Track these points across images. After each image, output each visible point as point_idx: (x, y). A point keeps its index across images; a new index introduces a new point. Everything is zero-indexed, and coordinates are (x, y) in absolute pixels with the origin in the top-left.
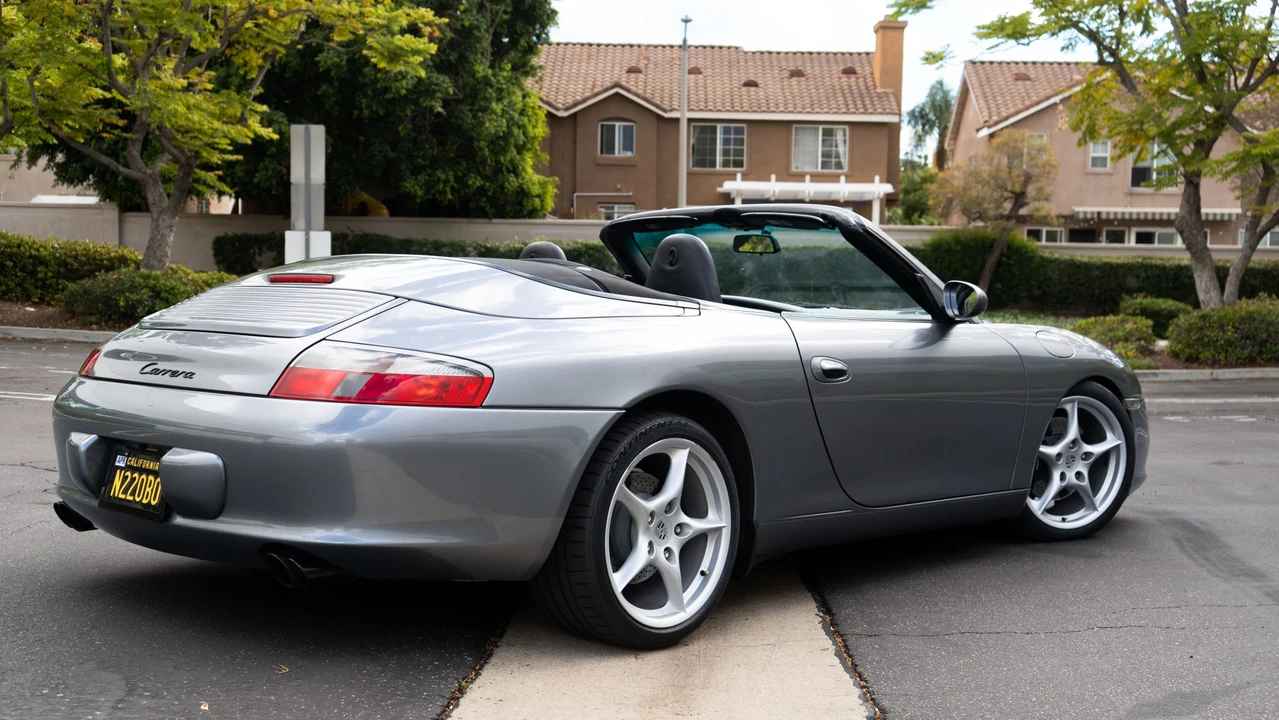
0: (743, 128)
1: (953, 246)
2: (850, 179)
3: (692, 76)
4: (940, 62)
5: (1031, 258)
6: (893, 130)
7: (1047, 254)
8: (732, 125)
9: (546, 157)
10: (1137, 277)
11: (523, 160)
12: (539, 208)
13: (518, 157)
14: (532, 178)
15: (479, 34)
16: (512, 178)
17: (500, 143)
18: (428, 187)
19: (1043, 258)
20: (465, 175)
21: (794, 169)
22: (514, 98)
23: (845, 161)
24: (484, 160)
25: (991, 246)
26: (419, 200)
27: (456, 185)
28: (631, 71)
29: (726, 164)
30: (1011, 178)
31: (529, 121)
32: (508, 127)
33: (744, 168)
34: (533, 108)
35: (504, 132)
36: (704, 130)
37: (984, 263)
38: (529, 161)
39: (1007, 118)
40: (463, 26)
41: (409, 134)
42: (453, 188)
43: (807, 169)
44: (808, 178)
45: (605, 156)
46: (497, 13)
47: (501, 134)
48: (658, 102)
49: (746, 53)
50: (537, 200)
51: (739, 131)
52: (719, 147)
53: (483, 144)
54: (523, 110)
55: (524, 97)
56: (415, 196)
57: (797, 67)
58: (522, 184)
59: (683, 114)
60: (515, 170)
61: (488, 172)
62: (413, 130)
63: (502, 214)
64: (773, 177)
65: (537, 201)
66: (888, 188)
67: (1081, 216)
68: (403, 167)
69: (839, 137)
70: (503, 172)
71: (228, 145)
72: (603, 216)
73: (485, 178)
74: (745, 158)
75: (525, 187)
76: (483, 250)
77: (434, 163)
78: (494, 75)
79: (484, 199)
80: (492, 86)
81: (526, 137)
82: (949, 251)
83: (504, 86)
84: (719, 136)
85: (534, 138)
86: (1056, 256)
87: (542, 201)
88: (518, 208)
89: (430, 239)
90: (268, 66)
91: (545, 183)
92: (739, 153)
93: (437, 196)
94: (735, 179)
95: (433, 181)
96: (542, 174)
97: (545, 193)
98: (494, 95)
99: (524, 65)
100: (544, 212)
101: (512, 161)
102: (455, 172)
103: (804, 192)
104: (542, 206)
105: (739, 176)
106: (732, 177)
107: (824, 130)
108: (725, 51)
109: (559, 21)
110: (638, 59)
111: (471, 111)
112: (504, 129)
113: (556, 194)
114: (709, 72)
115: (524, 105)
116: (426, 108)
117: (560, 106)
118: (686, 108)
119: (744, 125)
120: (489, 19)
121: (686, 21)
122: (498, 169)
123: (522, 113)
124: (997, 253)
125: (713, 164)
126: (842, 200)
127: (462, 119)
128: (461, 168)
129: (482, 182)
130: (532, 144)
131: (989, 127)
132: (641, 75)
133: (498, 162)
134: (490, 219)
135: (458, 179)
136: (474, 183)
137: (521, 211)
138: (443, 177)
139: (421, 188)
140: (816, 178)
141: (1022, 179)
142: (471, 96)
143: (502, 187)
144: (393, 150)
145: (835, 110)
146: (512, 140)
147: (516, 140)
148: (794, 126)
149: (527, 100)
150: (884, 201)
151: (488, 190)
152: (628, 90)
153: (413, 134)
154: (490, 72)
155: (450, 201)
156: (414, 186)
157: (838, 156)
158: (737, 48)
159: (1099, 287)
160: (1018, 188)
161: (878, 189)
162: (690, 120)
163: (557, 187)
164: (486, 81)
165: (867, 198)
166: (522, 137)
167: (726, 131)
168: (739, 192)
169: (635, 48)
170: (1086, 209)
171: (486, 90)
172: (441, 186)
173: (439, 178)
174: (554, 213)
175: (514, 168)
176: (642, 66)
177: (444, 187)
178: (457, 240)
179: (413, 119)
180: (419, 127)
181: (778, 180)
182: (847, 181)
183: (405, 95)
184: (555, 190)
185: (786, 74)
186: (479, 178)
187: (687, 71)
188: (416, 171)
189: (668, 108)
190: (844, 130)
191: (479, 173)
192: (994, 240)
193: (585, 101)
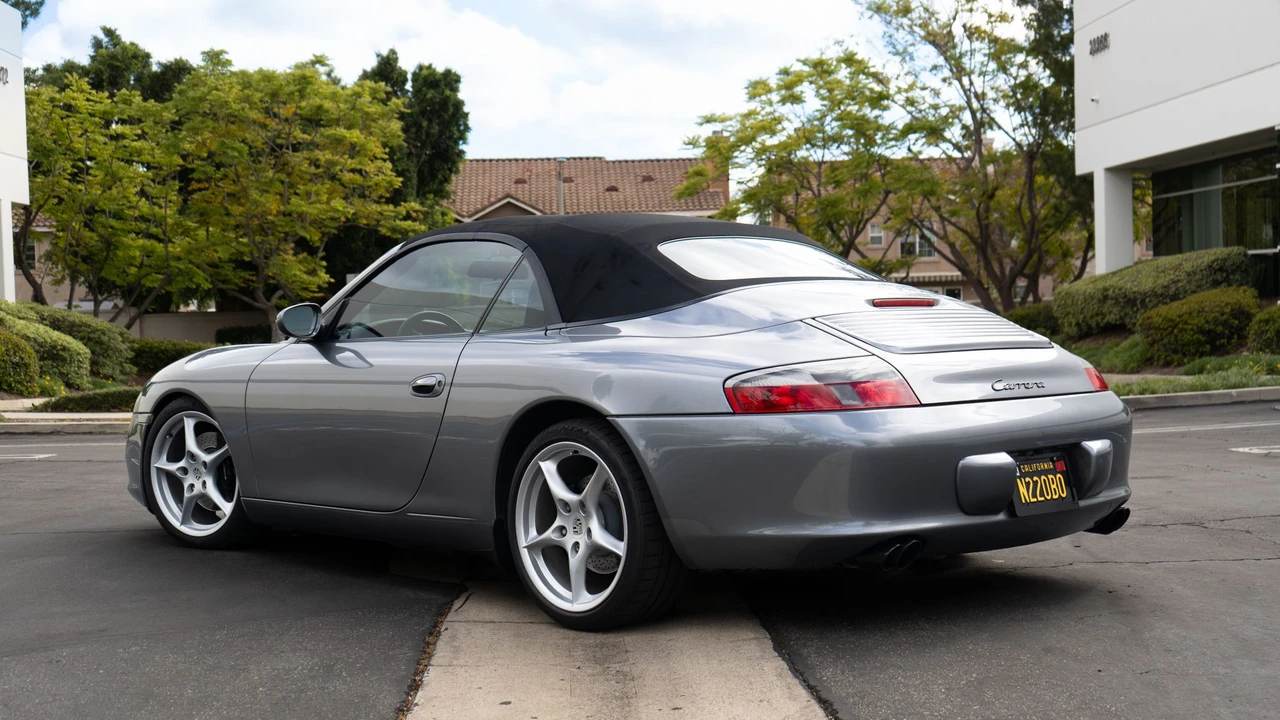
3: (566, 184)
28: (518, 182)
48: (541, 208)
49: (607, 162)
57: (648, 171)
99: (442, 191)
108: (591, 161)
110: (524, 169)
114: (580, 180)
117: (465, 214)
118: (563, 210)
132: (526, 185)
152: (518, 200)
158: (600, 158)
169: (520, 162)
176: (526, 177)
185: (640, 179)
187: (562, 180)
189: (547, 211)
193: (483, 209)
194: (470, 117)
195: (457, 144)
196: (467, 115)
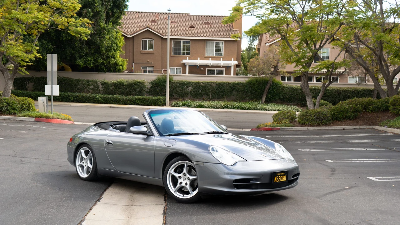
1: (255, 83)
2: (224, 59)
3: (173, 24)
5: (280, 87)
6: (238, 43)
7: (285, 85)
8: (186, 41)
9: (124, 52)
10: (313, 93)
11: (116, 53)
12: (121, 69)
13: (114, 53)
14: (119, 59)
15: (101, 13)
16: (113, 59)
17: (109, 49)
18: (85, 62)
19: (283, 86)
20: (97, 59)
21: (206, 56)
22: (113, 33)
23: (223, 53)
24: (103, 54)
25: (267, 83)
26: (81, 67)
27: (94, 62)
28: (152, 22)
29: (184, 53)
30: (273, 61)
31: (118, 41)
32: (111, 44)
33: (190, 55)
34: (120, 36)
35: (110, 45)
36: (177, 42)
37: (265, 88)
38: (118, 54)
39: (275, 40)
40: (97, 11)
41: (79, 45)
42: (93, 63)
43: (211, 55)
44: (210, 59)
45: (143, 50)
46: (108, 6)
48: (161, 33)
49: (191, 16)
50: (121, 66)
51: (188, 43)
52: (181, 48)
53: (103, 49)
54: (116, 37)
55: (117, 32)
56: (80, 65)
57: (207, 21)
58: (116, 61)
59: (168, 37)
60: (113, 57)
61: (105, 57)
62: (80, 44)
63: (109, 71)
64: (199, 58)
66: (236, 62)
68: (77, 56)
69: (221, 45)
70: (110, 58)
72: (143, 72)
73: (103, 59)
74: (190, 52)
76: (103, 83)
77: (87, 55)
78: (107, 26)
79: (103, 66)
80: (106, 30)
82: (254, 84)
83: (110, 30)
84: (182, 44)
85: (120, 46)
86: (288, 86)
87: (122, 67)
88: (115, 69)
89: (86, 79)
91: (123, 61)
92: (188, 50)
93: (88, 65)
95: (86, 60)
96: (123, 58)
97: (123, 64)
98: (107, 33)
99: (117, 22)
100: (123, 70)
102: (94, 57)
104: (123, 68)
105: (188, 58)
106: (185, 58)
107: (216, 43)
108: (184, 15)
110: (155, 17)
111: (99, 38)
113: (127, 64)
114: (179, 23)
117: (129, 34)
118: (170, 35)
119: (190, 41)
120: (105, 8)
121: (169, 10)
122: (108, 57)
124: (269, 85)
125: (179, 54)
126: (221, 66)
127: (96, 40)
128: (96, 56)
129: (103, 61)
130: (119, 48)
131: (269, 43)
132: (156, 23)
133: (108, 54)
134: (105, 72)
135: (95, 60)
136: (100, 61)
137: (116, 70)
138: (90, 59)
139: (83, 63)
140: (213, 58)
141: (277, 61)
142: (99, 33)
143: (109, 62)
144: (73, 50)
145: (219, 36)
146: (113, 48)
148: (206, 41)
149: (118, 34)
150: (235, 66)
151: (105, 63)
152: (151, 29)
153: (80, 45)
154: (105, 25)
155: (92, 67)
156: (80, 62)
157: (221, 51)
158: (188, 14)
159: (301, 96)
160: (275, 64)
161: (233, 62)
162: (171, 39)
163: (127, 62)
164: (104, 28)
165: (230, 65)
166: (116, 47)
167: (184, 43)
168: (188, 64)
169: (154, 13)
171: (104, 31)
172: (89, 62)
173: (88, 59)
174: (126, 70)
175: (113, 56)
176: (156, 20)
177: (90, 63)
178: (94, 80)
180: (82, 43)
181: (200, 60)
185: (204, 23)
188: (81, 57)
189: (164, 35)
190: (223, 42)
191: (102, 58)
192: (268, 81)
193: (137, 32)
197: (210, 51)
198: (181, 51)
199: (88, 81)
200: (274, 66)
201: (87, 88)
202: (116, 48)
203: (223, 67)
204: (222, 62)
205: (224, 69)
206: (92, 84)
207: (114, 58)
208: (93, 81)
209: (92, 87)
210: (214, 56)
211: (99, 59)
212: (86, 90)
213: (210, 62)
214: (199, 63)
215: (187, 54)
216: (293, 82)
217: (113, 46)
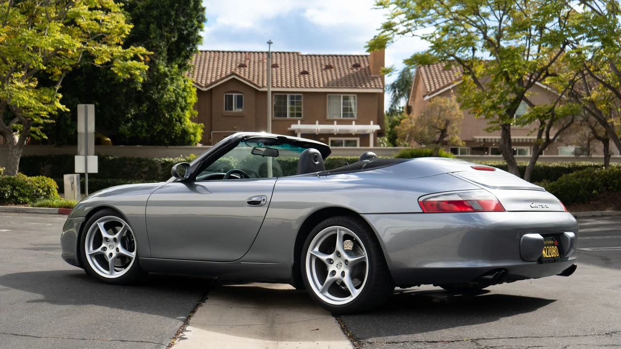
0: (301, 96)
2: (358, 122)
3: (273, 68)
4: (390, 73)
6: (380, 97)
8: (295, 95)
9: (196, 113)
11: (184, 115)
12: (193, 140)
13: (182, 113)
14: (189, 124)
15: (161, 50)
16: (178, 124)
17: (172, 106)
18: (133, 129)
20: (153, 124)
21: (328, 118)
22: (179, 82)
23: (355, 113)
24: (164, 115)
26: (128, 137)
27: (148, 129)
28: (241, 66)
29: (292, 115)
30: (439, 122)
31: (188, 94)
32: (176, 98)
33: (302, 117)
34: (189, 88)
35: (174, 100)
36: (280, 97)
38: (187, 114)
39: (438, 90)
42: (146, 130)
43: (336, 117)
44: (335, 122)
45: (227, 111)
46: (170, 38)
47: (172, 102)
48: (256, 83)
49: (302, 56)
51: (299, 98)
52: (288, 106)
53: (162, 106)
54: (185, 88)
55: (185, 81)
56: (125, 135)
57: (329, 63)
59: (269, 89)
60: (180, 120)
61: (166, 121)
62: (126, 100)
63: (173, 143)
64: (317, 122)
65: (192, 137)
66: (378, 127)
67: (478, 141)
68: (120, 119)
69: (352, 101)
70: (173, 122)
71: (47, 114)
73: (164, 125)
74: (302, 112)
75: (185, 129)
76: (164, 162)
78: (169, 71)
79: (164, 136)
80: (168, 77)
81: (186, 103)
83: (174, 76)
84: (288, 100)
85: (190, 103)
87: (195, 137)
88: (182, 140)
89: (136, 157)
90: (64, 75)
91: (196, 127)
92: (299, 109)
93: (138, 134)
94: (297, 123)
95: (135, 126)
96: (195, 122)
97: (196, 132)
98: (169, 81)
99: (185, 64)
100: (196, 142)
101: (178, 116)
102: (147, 121)
103: (333, 130)
104: (195, 139)
105: (299, 122)
106: (295, 122)
107: (343, 96)
108: (291, 55)
109: (203, 42)
110: (244, 58)
111: (157, 89)
112: (174, 99)
113: (202, 132)
114: (283, 66)
115: (185, 86)
116: (132, 88)
117: (203, 85)
118: (271, 86)
119: (301, 95)
120: (166, 41)
121: (270, 43)
122: (171, 120)
123: (184, 90)
125: (285, 115)
126: (354, 134)
128: (151, 120)
129: (162, 127)
130: (189, 106)
131: (429, 95)
132: (247, 69)
133: (171, 116)
134: (167, 146)
135: (148, 125)
136: (158, 128)
137: (184, 141)
138: (141, 124)
139: (129, 130)
140: (340, 122)
141: (445, 122)
143: (173, 129)
144: (115, 110)
145: (349, 86)
146: (179, 104)
147: (181, 105)
148: (328, 95)
149: (186, 83)
150: (376, 134)
151: (166, 131)
152: (240, 77)
153: (126, 102)
154: (167, 69)
155: (145, 137)
156: (125, 128)
157: (351, 110)
158: (297, 53)
160: (442, 127)
161: (373, 127)
162: (273, 92)
163: (203, 129)
164: (165, 75)
165: (367, 132)
166: (184, 103)
167: (292, 98)
168: (299, 130)
169: (243, 53)
170: (480, 137)
171: (165, 78)
172: (140, 129)
173: (138, 124)
174: (201, 142)
175: (179, 119)
176: (247, 63)
178: (149, 158)
179: (126, 93)
180: (129, 98)
181: (319, 124)
182: (356, 124)
183: (122, 82)
184: (202, 130)
185: (324, 67)
186: (161, 125)
187: (270, 66)
189: (261, 86)
191: (161, 122)
193: (217, 82)
194: (206, 11)
195: (196, 30)
196: (203, 9)
197: (335, 109)
198: (288, 112)
199: (139, 160)
200: (441, 130)
201: (139, 171)
202: (185, 106)
203: (356, 135)
204: (354, 128)
205: (358, 139)
206: (147, 165)
207: (181, 123)
208: (147, 160)
209: (146, 169)
210: (342, 118)
211: (156, 125)
212: (136, 174)
213: (336, 128)
214: (318, 130)
215: (297, 116)
216: (469, 156)
217: (179, 102)
